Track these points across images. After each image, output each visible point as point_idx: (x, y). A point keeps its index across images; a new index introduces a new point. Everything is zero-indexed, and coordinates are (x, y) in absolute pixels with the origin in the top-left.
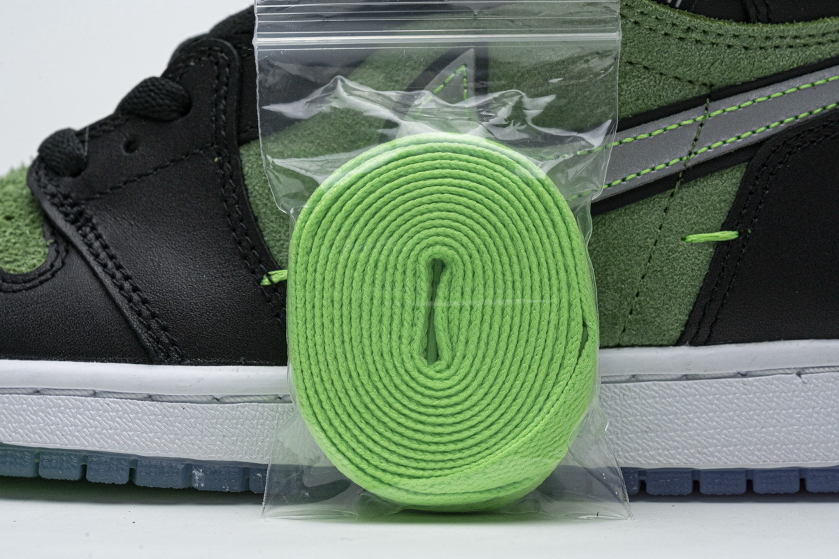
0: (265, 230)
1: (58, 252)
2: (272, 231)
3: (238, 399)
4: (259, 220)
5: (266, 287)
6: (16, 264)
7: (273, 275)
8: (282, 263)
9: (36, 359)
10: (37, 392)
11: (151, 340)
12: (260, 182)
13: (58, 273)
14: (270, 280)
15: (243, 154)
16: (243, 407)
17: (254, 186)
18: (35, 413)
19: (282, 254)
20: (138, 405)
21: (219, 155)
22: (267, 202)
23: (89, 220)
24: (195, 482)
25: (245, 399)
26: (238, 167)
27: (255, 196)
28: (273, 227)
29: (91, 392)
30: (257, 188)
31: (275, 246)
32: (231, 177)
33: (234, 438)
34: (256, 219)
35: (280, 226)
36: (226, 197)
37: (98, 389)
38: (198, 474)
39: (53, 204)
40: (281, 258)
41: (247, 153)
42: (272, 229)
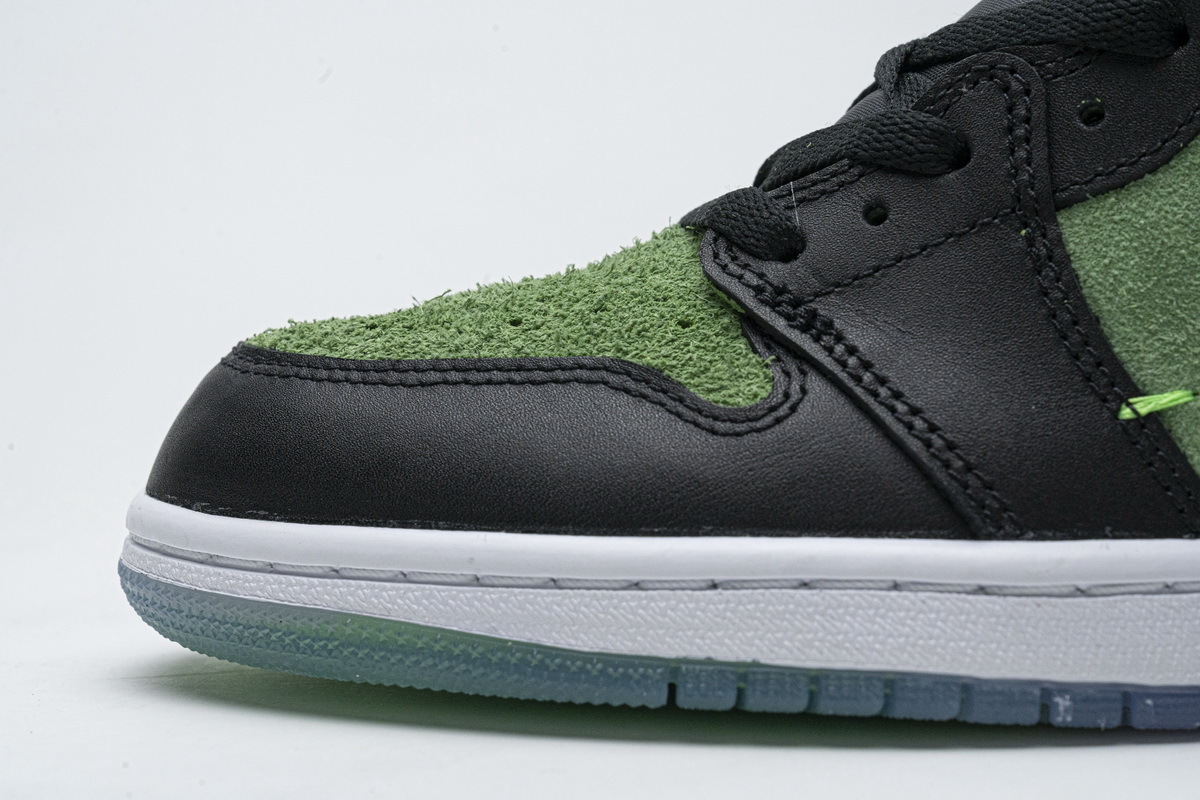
0: (1113, 337)
1: (787, 374)
2: (1124, 338)
3: (1113, 590)
4: (1102, 322)
5: (1129, 421)
6: (724, 392)
7: (1135, 403)
8: (1145, 385)
9: (793, 536)
10: (805, 585)
11: (973, 503)
12: (1097, 265)
13: (801, 406)
14: (1135, 411)
15: (1062, 224)
16: (1123, 602)
17: (1089, 271)
18: (810, 617)
19: (1143, 373)
20: (969, 602)
21: (1025, 225)
22: (1112, 295)
23: (829, 324)
24: (1058, 714)
25: (1122, 589)
26: (1060, 242)
27: (1092, 287)
28: (1125, 332)
29: (891, 584)
30: (1093, 274)
31: (1131, 360)
32: (1050, 258)
33: (1113, 649)
34: (1098, 320)
35: (1135, 330)
36: (1045, 288)
37: (899, 579)
38: (1062, 702)
39: (763, 302)
40: (1143, 379)
41: (1068, 223)
42: (1123, 335)
